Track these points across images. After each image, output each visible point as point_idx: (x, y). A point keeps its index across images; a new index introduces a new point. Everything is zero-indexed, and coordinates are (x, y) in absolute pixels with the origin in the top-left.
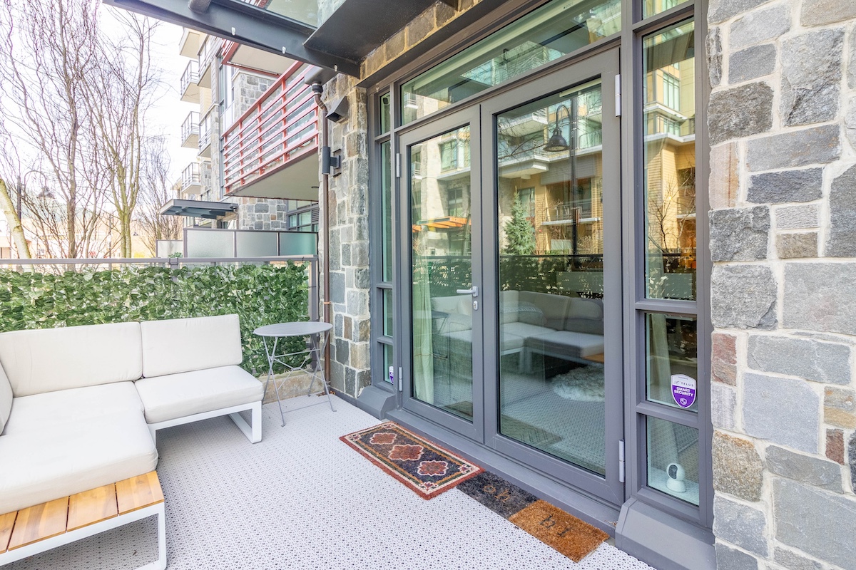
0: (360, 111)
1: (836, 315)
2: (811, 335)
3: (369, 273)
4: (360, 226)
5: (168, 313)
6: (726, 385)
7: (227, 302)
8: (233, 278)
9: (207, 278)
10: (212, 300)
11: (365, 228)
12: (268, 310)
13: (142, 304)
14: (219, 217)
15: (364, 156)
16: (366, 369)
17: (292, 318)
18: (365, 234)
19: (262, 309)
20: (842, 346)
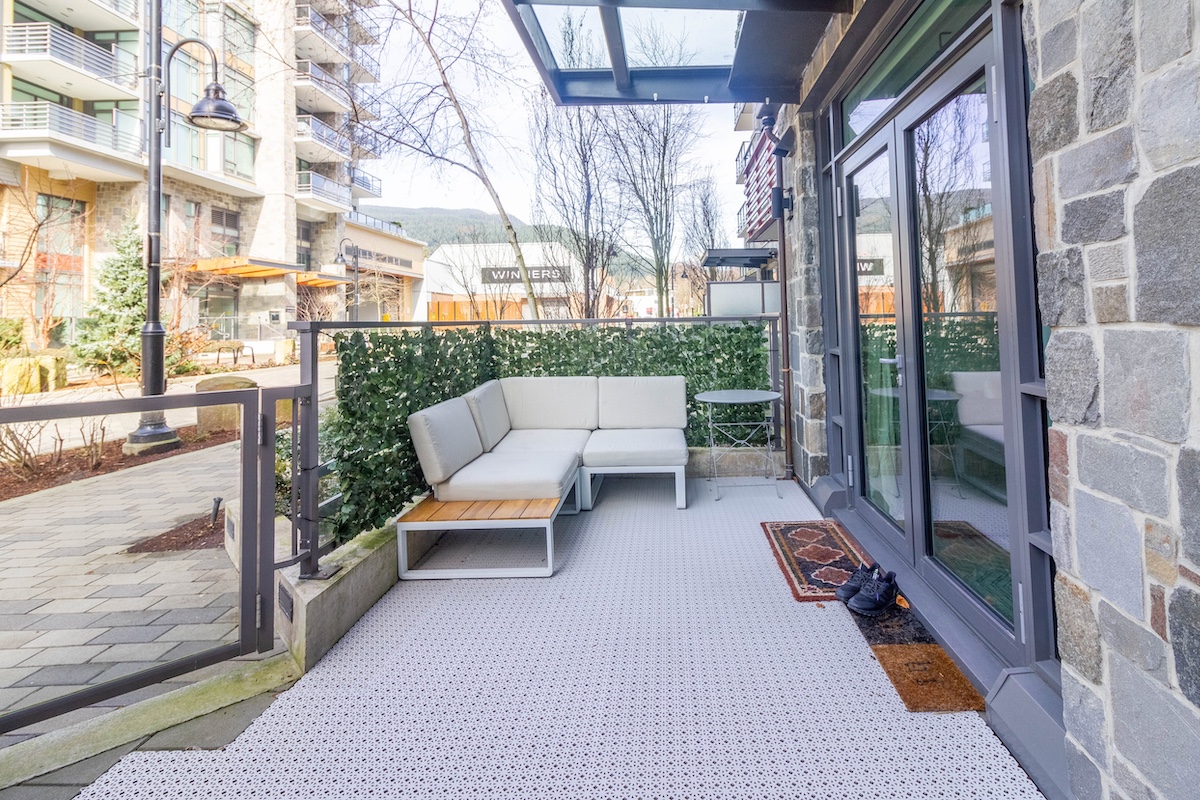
0: (805, 141)
1: (1150, 409)
2: (1129, 438)
3: (823, 335)
4: (807, 279)
5: (623, 371)
6: (1062, 506)
7: (678, 363)
8: (684, 339)
9: (659, 338)
10: (664, 360)
11: (815, 280)
12: (721, 375)
13: (603, 361)
14: (763, 266)
15: (812, 193)
16: (820, 454)
17: (748, 385)
18: (816, 287)
19: (714, 374)
20: (1158, 458)
